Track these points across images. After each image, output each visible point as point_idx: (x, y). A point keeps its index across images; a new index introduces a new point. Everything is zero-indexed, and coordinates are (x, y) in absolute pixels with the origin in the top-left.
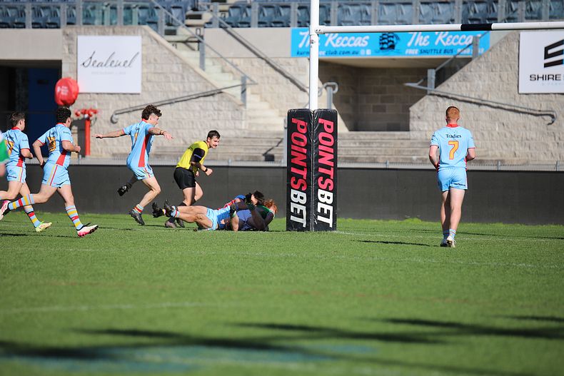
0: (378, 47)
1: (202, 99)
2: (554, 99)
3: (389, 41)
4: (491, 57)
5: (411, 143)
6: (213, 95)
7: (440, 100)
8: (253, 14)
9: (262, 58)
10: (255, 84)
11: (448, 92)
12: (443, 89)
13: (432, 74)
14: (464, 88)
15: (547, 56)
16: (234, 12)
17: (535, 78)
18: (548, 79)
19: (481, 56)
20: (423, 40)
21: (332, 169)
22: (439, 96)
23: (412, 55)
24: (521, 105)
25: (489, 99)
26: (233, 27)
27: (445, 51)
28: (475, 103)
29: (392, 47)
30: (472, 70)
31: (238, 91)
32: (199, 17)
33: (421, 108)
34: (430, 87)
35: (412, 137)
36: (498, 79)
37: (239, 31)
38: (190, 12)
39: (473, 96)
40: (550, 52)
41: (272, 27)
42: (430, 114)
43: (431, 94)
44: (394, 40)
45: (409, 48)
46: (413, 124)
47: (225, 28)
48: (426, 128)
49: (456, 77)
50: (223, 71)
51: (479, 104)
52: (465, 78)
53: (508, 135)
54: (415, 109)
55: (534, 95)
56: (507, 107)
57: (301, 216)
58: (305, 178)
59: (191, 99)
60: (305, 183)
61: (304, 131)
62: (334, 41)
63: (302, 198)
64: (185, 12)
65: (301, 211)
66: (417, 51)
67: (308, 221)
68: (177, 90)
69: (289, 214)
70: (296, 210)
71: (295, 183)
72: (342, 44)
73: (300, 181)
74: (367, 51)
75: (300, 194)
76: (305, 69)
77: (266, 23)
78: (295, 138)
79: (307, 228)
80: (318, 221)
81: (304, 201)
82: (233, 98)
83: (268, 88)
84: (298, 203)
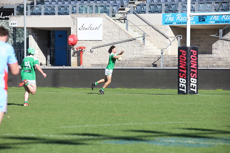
0: (198, 21)
1: (127, 42)
3: (202, 18)
5: (213, 59)
6: (131, 40)
7: (225, 41)
8: (147, 8)
9: (150, 26)
10: (148, 36)
11: (228, 38)
12: (226, 37)
13: (221, 31)
16: (138, 7)
20: (216, 18)
21: (196, 70)
22: (224, 40)
23: (212, 23)
26: (138, 13)
27: (226, 22)
29: (204, 20)
31: (142, 38)
32: (124, 10)
33: (217, 45)
34: (221, 36)
35: (213, 56)
37: (141, 15)
38: (120, 8)
42: (220, 47)
43: (221, 39)
44: (205, 17)
45: (211, 21)
46: (214, 51)
47: (135, 14)
48: (219, 53)
50: (135, 31)
54: (214, 45)
57: (184, 88)
58: (185, 73)
59: (123, 42)
60: (185, 75)
61: (185, 55)
62: (180, 18)
63: (184, 81)
64: (119, 8)
65: (184, 86)
66: (214, 22)
67: (187, 90)
68: (117, 39)
69: (179, 88)
70: (181, 86)
71: (181, 75)
72: (183, 19)
73: (183, 74)
74: (194, 22)
75: (183, 80)
76: (168, 30)
77: (152, 12)
78: (181, 58)
79: (187, 93)
80: (191, 90)
81: (185, 83)
82: (140, 42)
83: (153, 37)
84: (183, 83)
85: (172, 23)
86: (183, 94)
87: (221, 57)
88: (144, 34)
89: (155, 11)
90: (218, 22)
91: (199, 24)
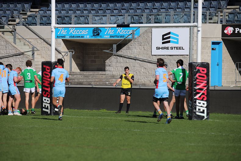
0: (92, 34)
1: (14, 57)
2: (166, 58)
3: (97, 32)
4: (140, 39)
5: (106, 76)
6: (20, 55)
7: (118, 57)
8: (38, 20)
9: (42, 39)
10: (38, 50)
11: (122, 54)
12: (120, 53)
13: (115, 46)
14: (128, 53)
15: (163, 39)
16: (30, 19)
17: (158, 48)
18: (164, 49)
19: (136, 39)
20: (111, 32)
22: (118, 56)
23: (107, 38)
24: (153, 60)
25: (139, 58)
26: (29, 25)
27: (121, 37)
28: (133, 59)
29: (98, 34)
30: (132, 45)
31: (31, 53)
32: (15, 21)
33: (110, 61)
34: (114, 52)
35: (106, 74)
36: (143, 49)
37: (31, 27)
38: (11, 19)
39: (132, 56)
40: (164, 37)
41: (46, 25)
42: (114, 64)
43: (114, 55)
44: (99, 31)
45: (106, 35)
46: (107, 68)
47: (25, 26)
48: (112, 70)
49: (125, 48)
50: (25, 45)
51: (135, 60)
52: (129, 48)
53: (147, 73)
54: (108, 62)
55: (158, 56)
56: (146, 61)
57: (47, 109)
58: (49, 92)
59: (10, 57)
60: (49, 94)
61: (49, 71)
62: (73, 32)
63: (48, 101)
64: (8, 19)
65: (48, 106)
66: (109, 37)
67: (51, 111)
68: (3, 53)
69: (42, 108)
70: (45, 106)
71: (45, 94)
72: (76, 33)
73: (47, 93)
74: (88, 36)
75: (47, 99)
76: (60, 44)
77: (43, 24)
78: (45, 74)
79: (50, 114)
80: (55, 111)
81: (49, 102)
82: (28, 56)
83: (44, 52)
84: (46, 103)
85: (64, 37)
86: (46, 115)
87: (115, 74)
88: (33, 48)
89: (47, 23)
90: (113, 37)
91: (93, 38)
